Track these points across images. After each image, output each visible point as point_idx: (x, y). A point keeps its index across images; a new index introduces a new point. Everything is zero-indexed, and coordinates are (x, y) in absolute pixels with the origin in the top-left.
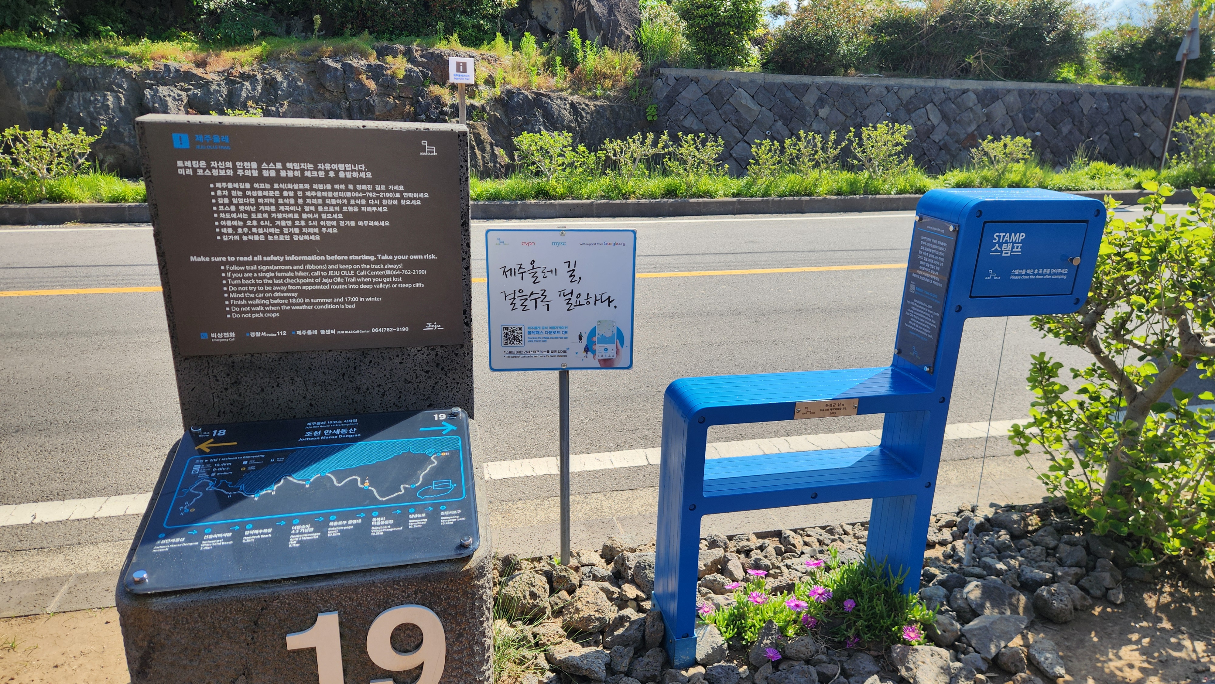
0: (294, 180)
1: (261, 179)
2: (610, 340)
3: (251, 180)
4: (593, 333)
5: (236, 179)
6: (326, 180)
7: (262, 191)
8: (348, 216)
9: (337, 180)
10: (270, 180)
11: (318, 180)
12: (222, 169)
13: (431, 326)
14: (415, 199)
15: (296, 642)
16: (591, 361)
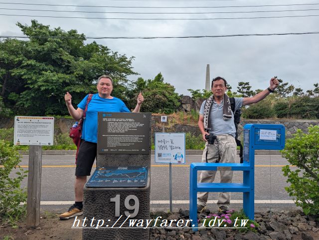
0: (121, 122)
1: (116, 121)
2: (180, 157)
3: (114, 122)
4: (176, 155)
5: (112, 121)
6: (127, 122)
8: (130, 128)
9: (129, 122)
10: (117, 122)
11: (125, 122)
12: (110, 120)
13: (143, 150)
14: (141, 125)
15: (112, 200)
16: (176, 162)
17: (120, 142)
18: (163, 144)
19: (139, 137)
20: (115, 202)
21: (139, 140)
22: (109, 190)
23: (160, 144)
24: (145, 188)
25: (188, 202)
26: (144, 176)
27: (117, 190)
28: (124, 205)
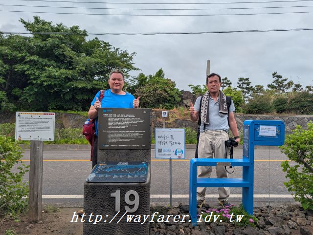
0: (122, 117)
1: (116, 117)
2: (180, 152)
4: (176, 150)
5: (112, 117)
7: (116, 119)
8: (130, 124)
9: (129, 117)
10: (118, 117)
11: (126, 117)
12: (110, 115)
13: (143, 145)
14: (142, 121)
15: (112, 195)
16: (176, 157)
17: (121, 138)
18: (163, 140)
19: (140, 133)
20: (115, 197)
21: (139, 136)
22: (110, 186)
23: (160, 139)
24: (145, 184)
25: (188, 196)
26: (144, 171)
27: (117, 186)
28: (124, 200)
